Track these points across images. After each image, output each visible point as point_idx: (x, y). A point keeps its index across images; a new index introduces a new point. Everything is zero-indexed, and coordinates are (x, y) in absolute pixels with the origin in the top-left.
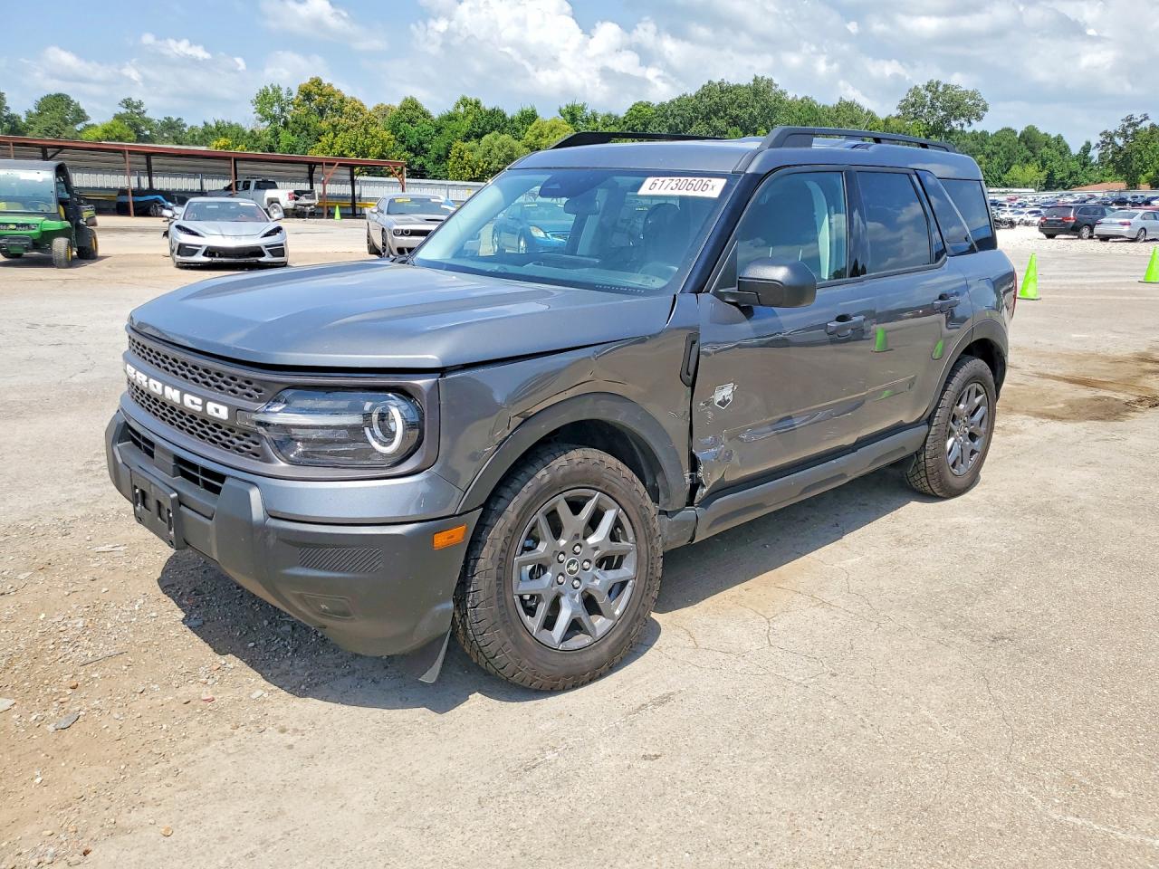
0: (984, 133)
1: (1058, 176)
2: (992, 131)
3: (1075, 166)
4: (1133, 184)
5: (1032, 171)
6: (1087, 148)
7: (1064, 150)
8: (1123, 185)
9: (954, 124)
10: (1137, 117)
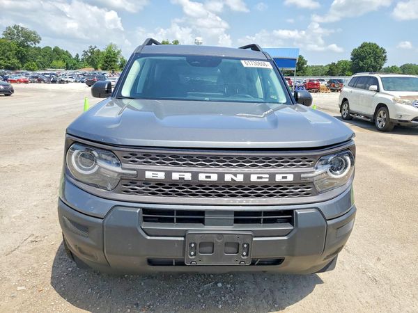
0: (39, 48)
1: (70, 65)
2: (42, 47)
3: (75, 62)
4: (96, 69)
5: (60, 63)
6: (77, 56)
7: (70, 56)
8: (93, 69)
9: (29, 43)
10: (93, 47)
